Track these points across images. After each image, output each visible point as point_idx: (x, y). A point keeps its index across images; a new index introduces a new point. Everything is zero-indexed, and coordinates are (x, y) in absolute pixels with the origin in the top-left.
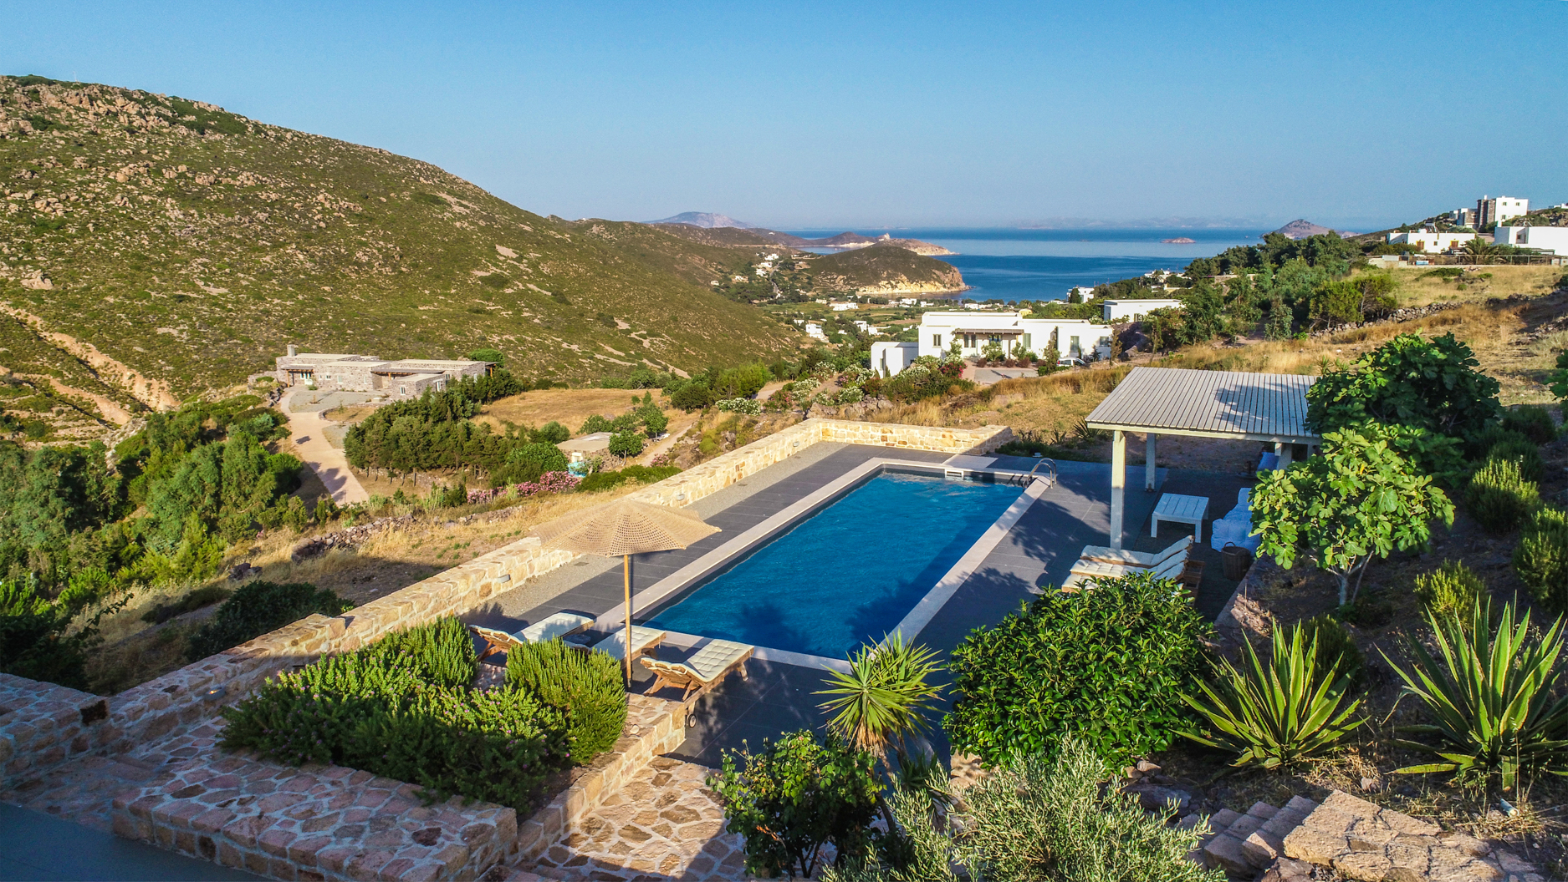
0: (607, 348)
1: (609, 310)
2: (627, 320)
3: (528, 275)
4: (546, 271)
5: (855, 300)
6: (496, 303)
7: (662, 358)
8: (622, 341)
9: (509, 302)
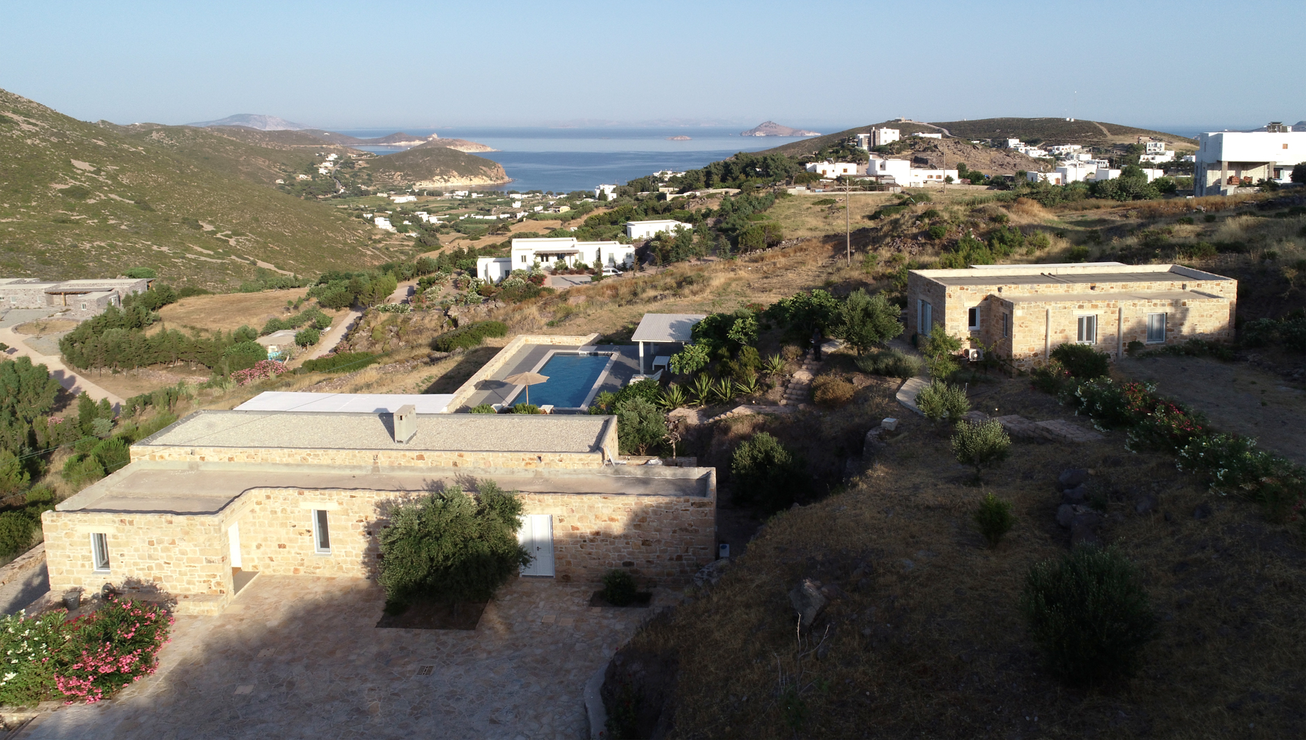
0: (196, 248)
1: (193, 214)
2: (211, 222)
3: (108, 186)
4: (125, 181)
5: (413, 193)
6: (80, 213)
7: (248, 254)
8: (208, 241)
9: (93, 211)
